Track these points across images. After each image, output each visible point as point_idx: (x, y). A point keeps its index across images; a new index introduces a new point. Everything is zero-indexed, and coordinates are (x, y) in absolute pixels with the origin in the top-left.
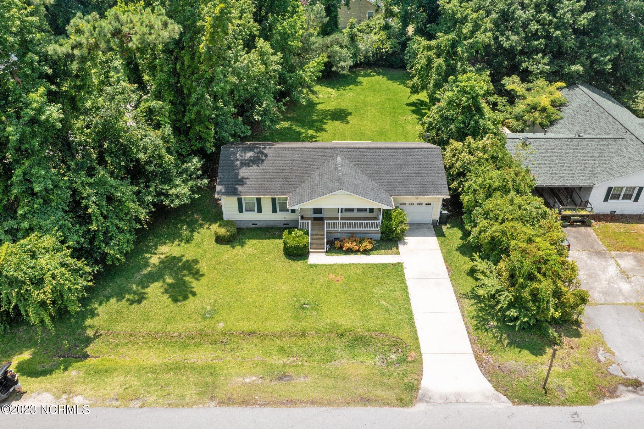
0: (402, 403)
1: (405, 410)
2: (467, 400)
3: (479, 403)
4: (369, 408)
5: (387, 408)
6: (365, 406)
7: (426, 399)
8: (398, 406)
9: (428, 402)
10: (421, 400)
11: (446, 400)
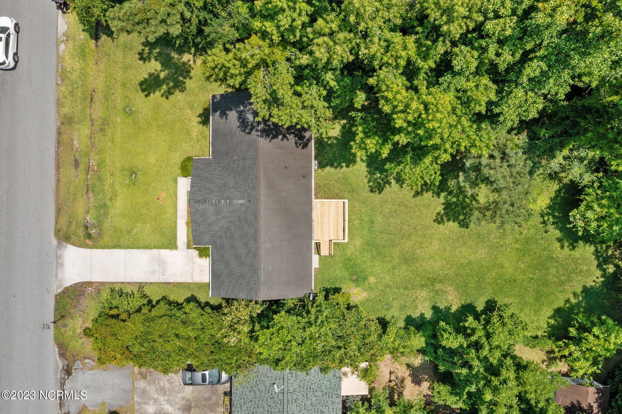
0: (57, 232)
1: (53, 233)
2: (58, 269)
3: (57, 276)
4: (54, 212)
5: (54, 222)
6: (56, 210)
7: (59, 245)
8: (55, 229)
9: (58, 246)
10: (59, 243)
11: (58, 257)
